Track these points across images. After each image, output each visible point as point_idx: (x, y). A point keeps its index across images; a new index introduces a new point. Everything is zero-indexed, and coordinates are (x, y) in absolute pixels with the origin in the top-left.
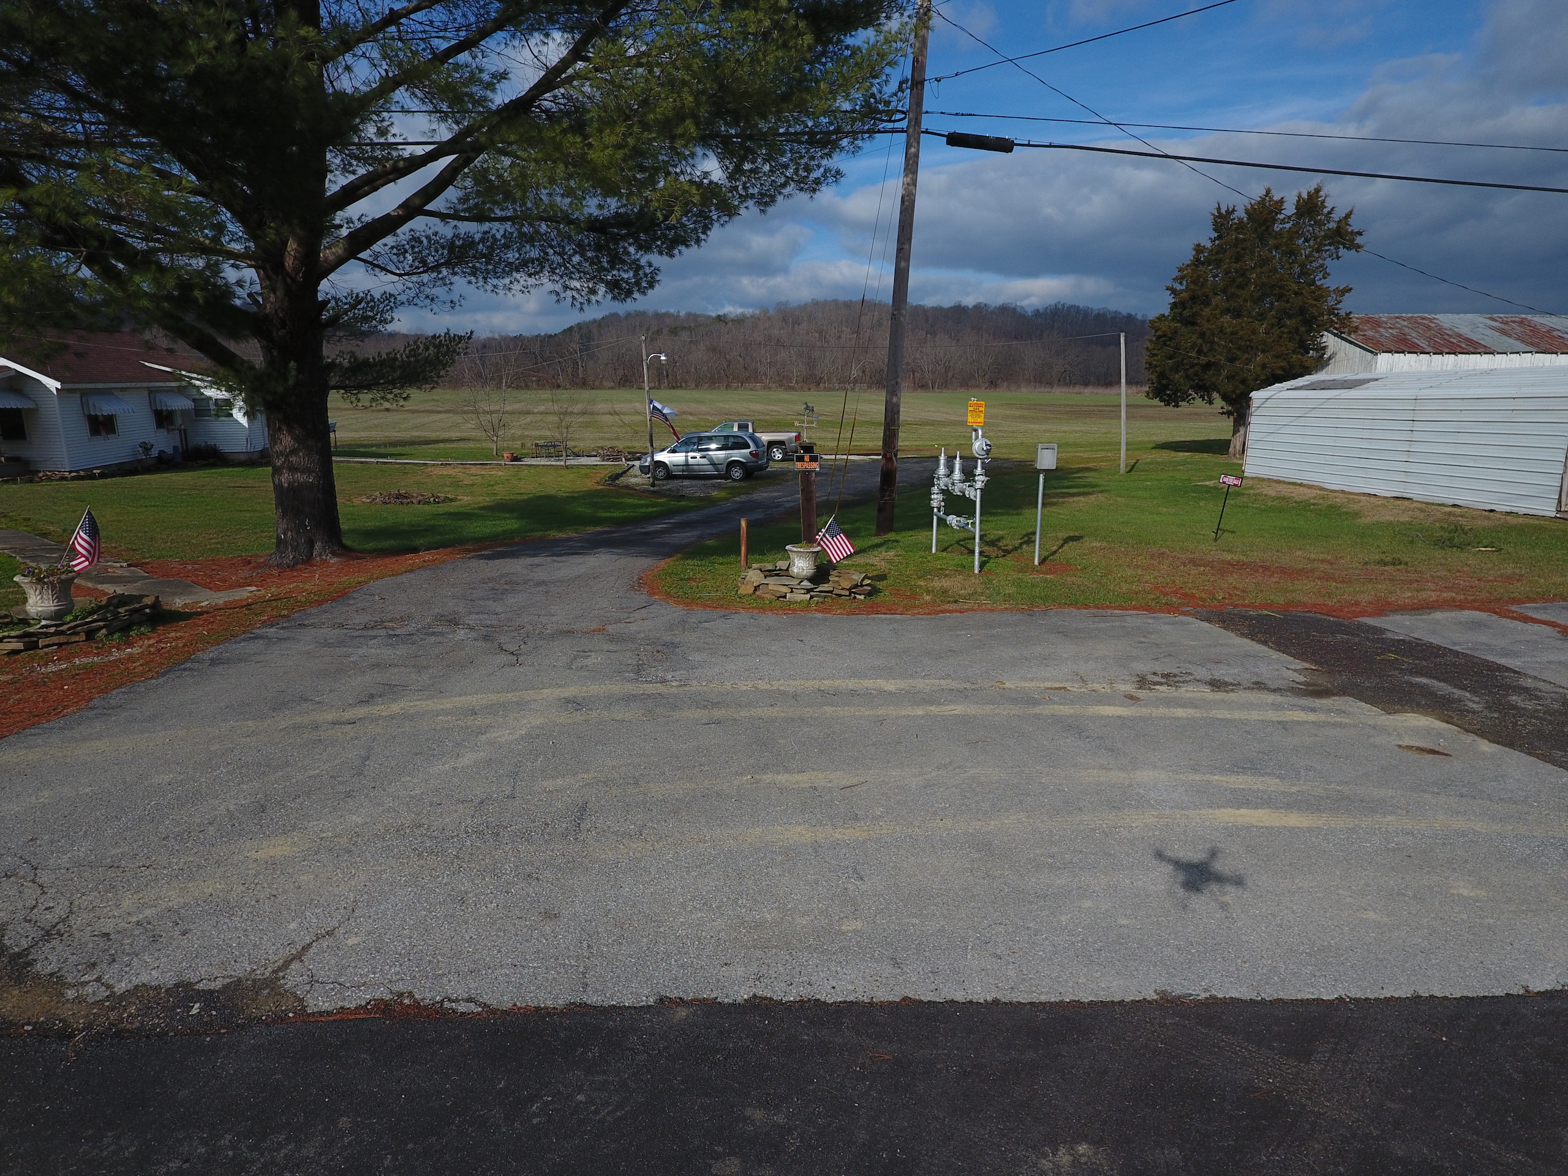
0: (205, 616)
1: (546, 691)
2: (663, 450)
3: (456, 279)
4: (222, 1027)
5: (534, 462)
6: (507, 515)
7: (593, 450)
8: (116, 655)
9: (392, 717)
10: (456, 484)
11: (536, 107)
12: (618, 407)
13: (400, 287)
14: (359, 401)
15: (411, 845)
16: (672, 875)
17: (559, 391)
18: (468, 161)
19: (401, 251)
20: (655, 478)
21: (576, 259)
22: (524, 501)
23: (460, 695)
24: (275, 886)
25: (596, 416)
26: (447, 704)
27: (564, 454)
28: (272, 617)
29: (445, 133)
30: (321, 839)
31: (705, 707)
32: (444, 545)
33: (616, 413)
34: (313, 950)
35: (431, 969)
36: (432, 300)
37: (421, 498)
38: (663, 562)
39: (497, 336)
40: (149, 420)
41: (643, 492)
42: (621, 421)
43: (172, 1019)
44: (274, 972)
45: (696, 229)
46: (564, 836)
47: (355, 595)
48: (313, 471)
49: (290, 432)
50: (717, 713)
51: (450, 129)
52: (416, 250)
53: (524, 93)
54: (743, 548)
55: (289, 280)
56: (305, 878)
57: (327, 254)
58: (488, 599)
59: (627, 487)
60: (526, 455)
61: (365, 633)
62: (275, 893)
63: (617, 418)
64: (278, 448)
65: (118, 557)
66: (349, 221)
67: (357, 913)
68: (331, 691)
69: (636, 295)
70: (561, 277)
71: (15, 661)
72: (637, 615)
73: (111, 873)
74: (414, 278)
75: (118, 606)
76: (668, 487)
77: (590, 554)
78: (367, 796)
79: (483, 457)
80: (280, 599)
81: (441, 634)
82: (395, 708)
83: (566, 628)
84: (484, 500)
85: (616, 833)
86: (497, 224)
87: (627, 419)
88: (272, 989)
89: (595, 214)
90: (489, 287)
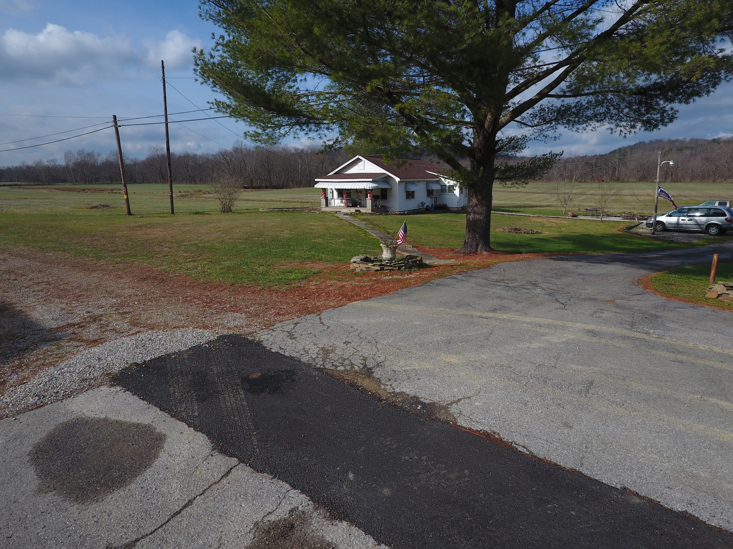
0: (436, 267)
1: (577, 324)
2: (663, 215)
3: (558, 126)
4: (427, 417)
5: (584, 218)
6: (567, 242)
7: (618, 214)
8: (406, 276)
9: (503, 320)
10: (543, 226)
11: (615, 34)
12: (636, 192)
13: (531, 132)
14: (506, 184)
15: (505, 374)
16: (640, 431)
17: (603, 183)
18: (574, 67)
19: (534, 116)
20: (655, 230)
21: (626, 110)
22: (576, 236)
23: (535, 317)
24: (451, 373)
25: (623, 197)
26: (528, 319)
27: (602, 215)
28: (460, 271)
29: (564, 55)
30: (470, 360)
31: (673, 352)
32: (534, 252)
33: (635, 195)
34: (462, 402)
35: (509, 427)
36: (546, 137)
37: (526, 231)
38: (655, 274)
39: (573, 157)
40: (425, 193)
41: (646, 237)
42: (638, 199)
43: (411, 408)
44: (447, 404)
45: (708, 86)
46: (580, 392)
47: (493, 267)
48: (483, 214)
49: (476, 197)
50: (680, 357)
51: (567, 53)
52: (542, 114)
53: (610, 28)
54: (713, 272)
55: (485, 132)
56: (462, 373)
57: (503, 119)
58: (553, 278)
59: (637, 234)
60: (580, 215)
61: (496, 283)
62: (450, 375)
63: (635, 198)
64: (471, 204)
65: (409, 243)
66: (514, 104)
67: (480, 394)
68: (479, 304)
69: (660, 127)
70: (616, 121)
71: (377, 273)
72: (635, 298)
73: (398, 351)
74: (539, 127)
75: (409, 259)
76: (663, 235)
77: (610, 264)
78: (489, 349)
79: (557, 215)
80: (464, 265)
81: (528, 289)
82: (505, 316)
83: (592, 297)
84: (555, 234)
85: (609, 400)
86: (584, 97)
87: (641, 198)
88: (446, 411)
89: (641, 85)
90: (574, 129)
